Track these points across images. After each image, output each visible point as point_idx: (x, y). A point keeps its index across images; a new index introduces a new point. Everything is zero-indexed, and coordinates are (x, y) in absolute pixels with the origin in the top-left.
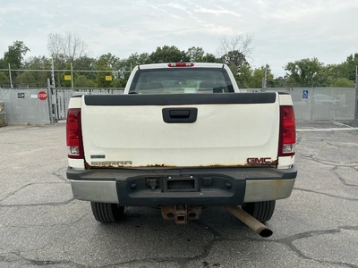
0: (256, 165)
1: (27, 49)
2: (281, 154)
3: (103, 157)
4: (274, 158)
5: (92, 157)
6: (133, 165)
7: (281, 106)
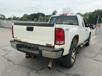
0: (48, 46)
1: (57, 12)
2: (55, 44)
3: (16, 38)
4: (53, 45)
5: (15, 38)
6: (22, 41)
7: (55, 28)
